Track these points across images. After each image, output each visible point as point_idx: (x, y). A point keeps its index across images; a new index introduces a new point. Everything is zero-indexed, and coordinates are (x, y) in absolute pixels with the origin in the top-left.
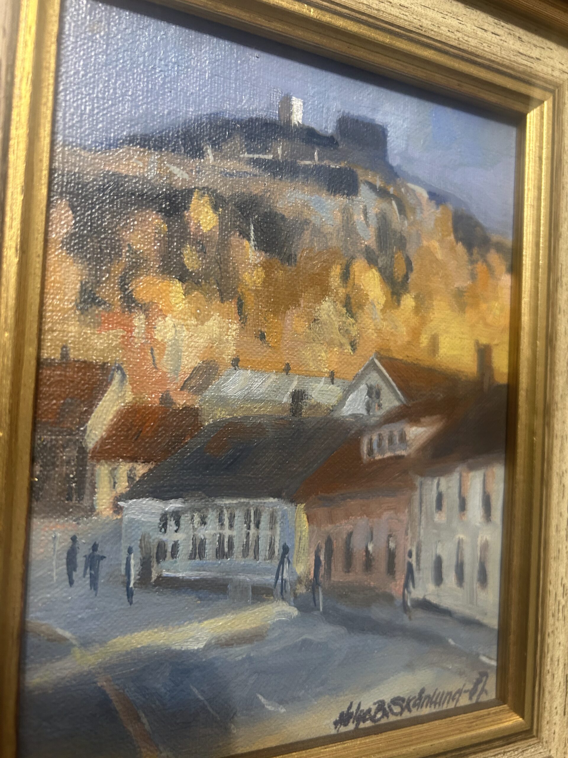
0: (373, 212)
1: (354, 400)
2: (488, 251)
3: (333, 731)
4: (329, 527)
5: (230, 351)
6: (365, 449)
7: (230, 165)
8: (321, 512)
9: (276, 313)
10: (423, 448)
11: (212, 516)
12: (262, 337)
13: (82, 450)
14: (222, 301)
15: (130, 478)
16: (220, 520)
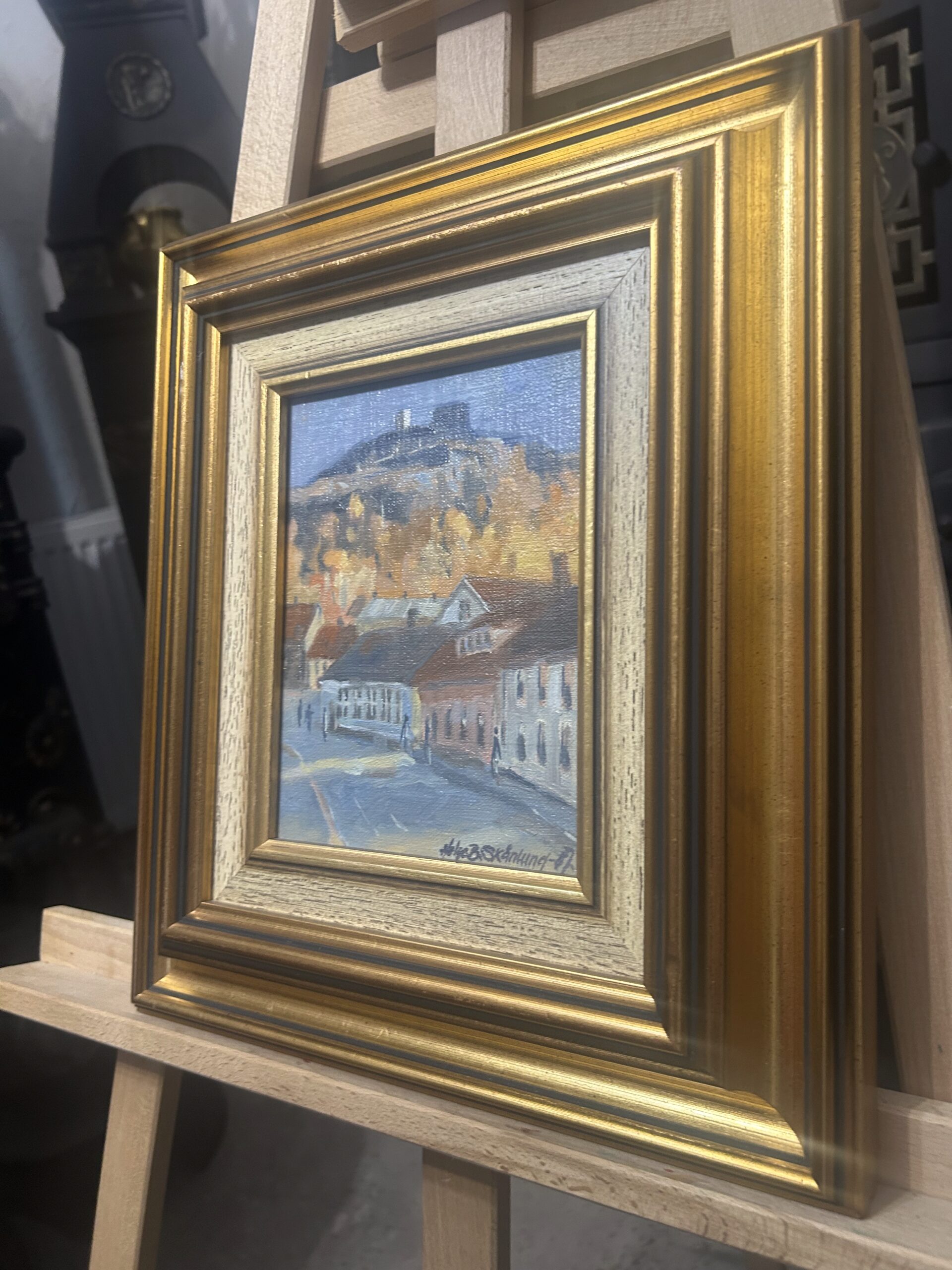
1: (450, 612)
2: (560, 470)
4: (434, 705)
5: (372, 587)
6: (458, 647)
7: (370, 470)
8: (429, 693)
9: (397, 558)
10: (506, 645)
11: (364, 692)
12: (390, 576)
13: (303, 652)
14: (367, 557)
15: (324, 668)
16: (369, 695)
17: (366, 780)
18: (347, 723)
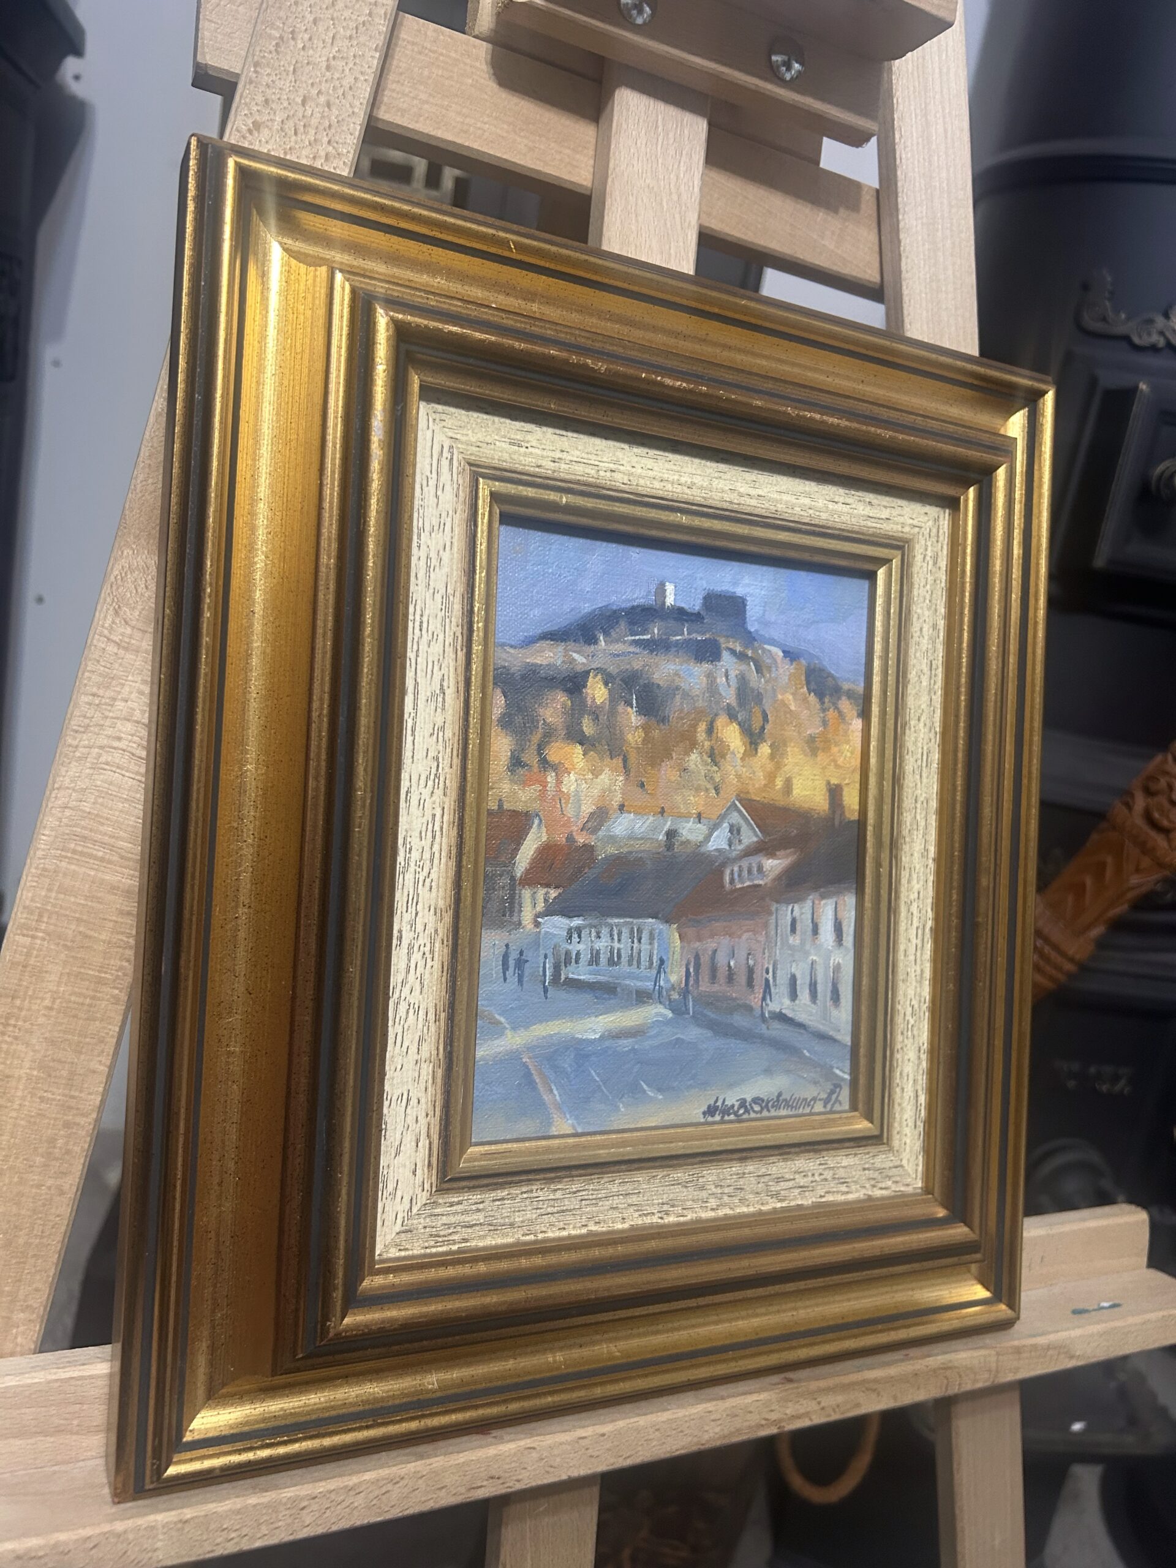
0: (733, 674)
1: (718, 837)
2: (839, 698)
3: (702, 1120)
4: (697, 945)
5: (618, 798)
6: (727, 878)
7: (619, 648)
8: (691, 932)
9: (653, 765)
10: (779, 878)
11: (605, 931)
12: (642, 785)
13: (513, 878)
14: (612, 758)
15: (546, 900)
16: (611, 935)
17: (607, 1043)
18: (581, 973)
